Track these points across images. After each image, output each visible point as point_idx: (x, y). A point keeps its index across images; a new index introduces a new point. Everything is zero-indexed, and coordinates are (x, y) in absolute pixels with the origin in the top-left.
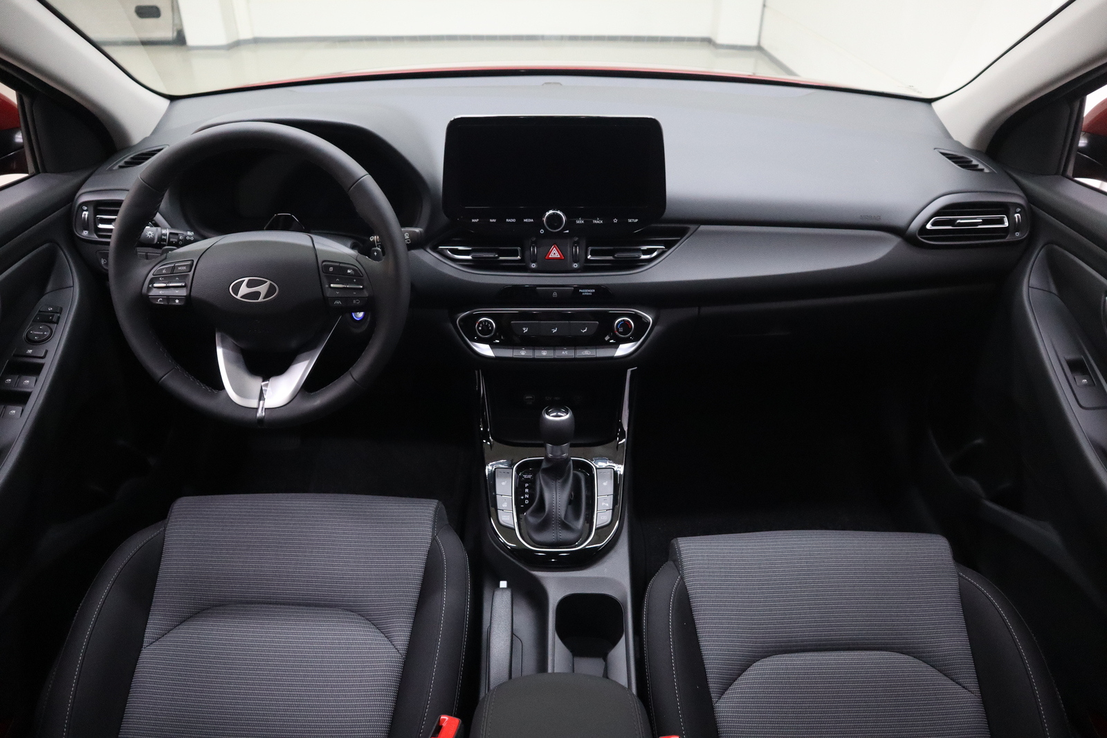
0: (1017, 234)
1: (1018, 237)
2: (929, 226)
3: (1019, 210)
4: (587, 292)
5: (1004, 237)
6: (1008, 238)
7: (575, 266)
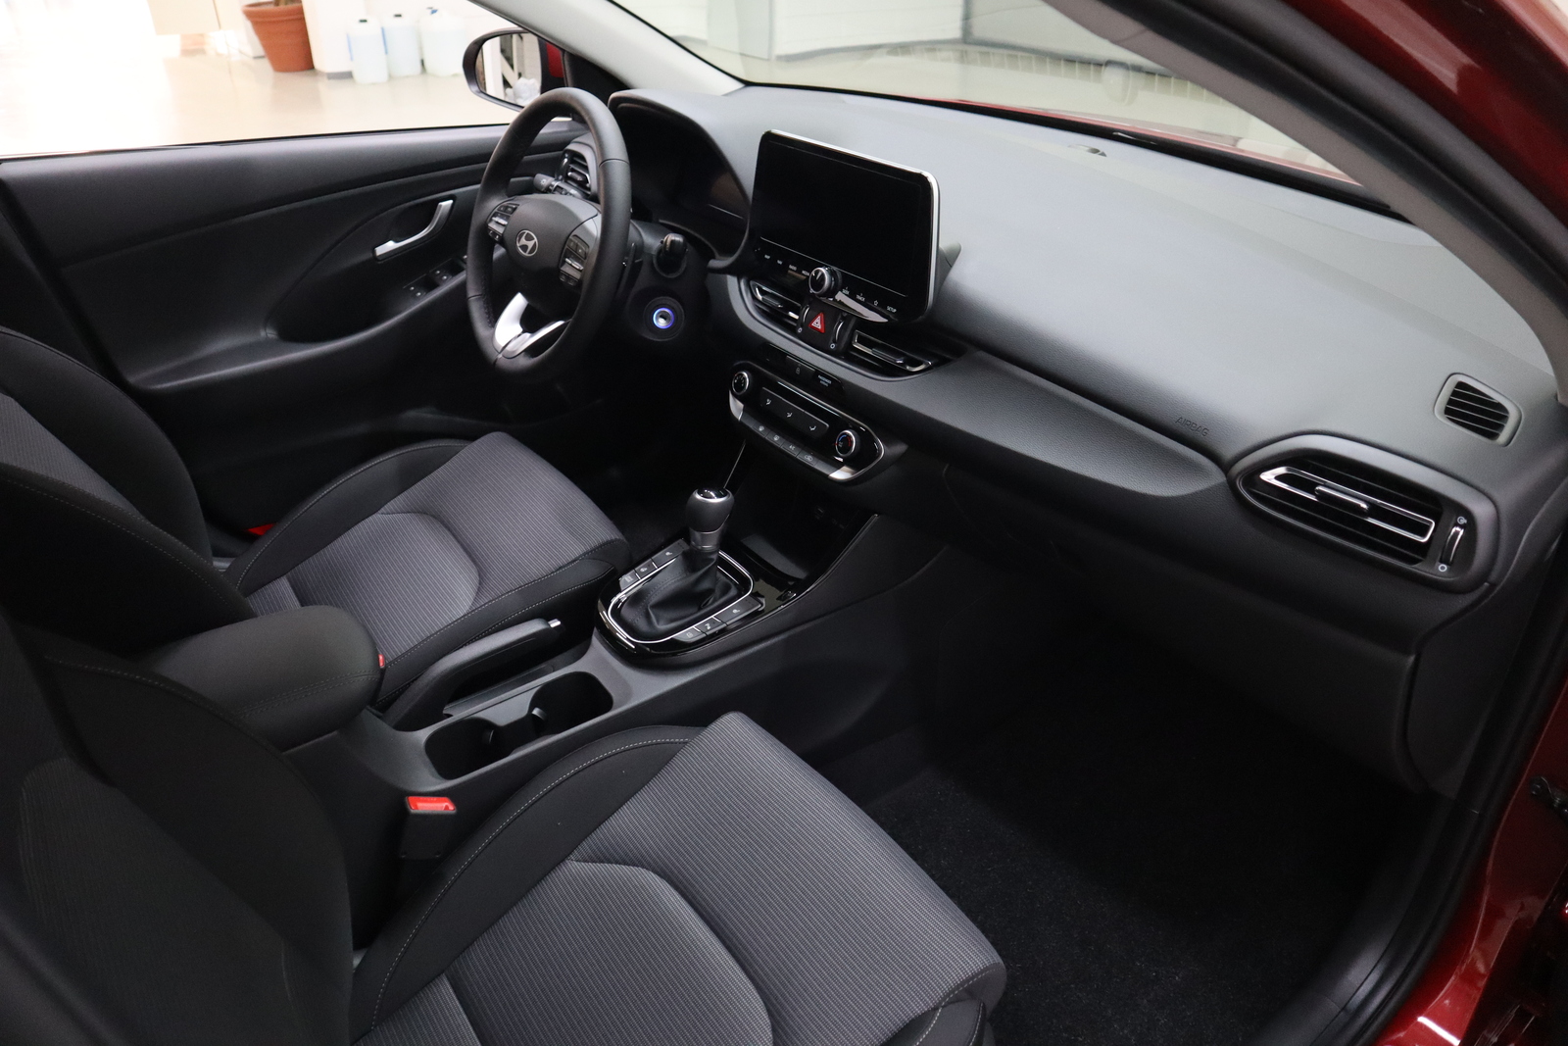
0: (1443, 568)
1: (1442, 574)
2: (1268, 476)
3: (1463, 521)
4: (825, 382)
5: (1414, 561)
6: (1419, 569)
7: (833, 346)
